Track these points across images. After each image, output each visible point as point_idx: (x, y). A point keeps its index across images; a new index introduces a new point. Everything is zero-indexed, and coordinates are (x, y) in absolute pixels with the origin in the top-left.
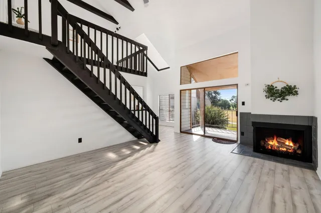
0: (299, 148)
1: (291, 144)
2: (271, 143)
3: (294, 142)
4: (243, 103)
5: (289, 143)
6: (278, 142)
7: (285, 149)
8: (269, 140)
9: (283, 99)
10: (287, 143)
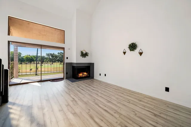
0: (88, 74)
1: (86, 74)
2: (80, 75)
3: (87, 73)
4: (67, 58)
5: (85, 73)
6: (82, 74)
7: (84, 76)
8: (79, 74)
9: (85, 57)
10: (85, 74)
